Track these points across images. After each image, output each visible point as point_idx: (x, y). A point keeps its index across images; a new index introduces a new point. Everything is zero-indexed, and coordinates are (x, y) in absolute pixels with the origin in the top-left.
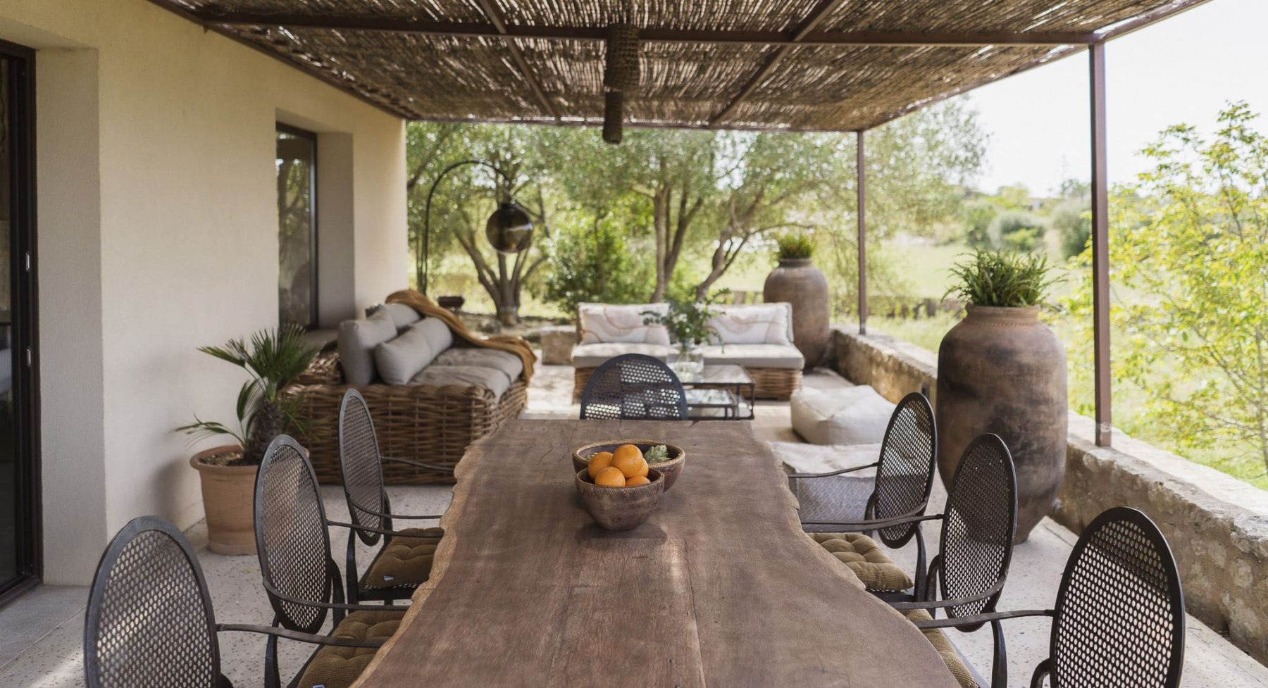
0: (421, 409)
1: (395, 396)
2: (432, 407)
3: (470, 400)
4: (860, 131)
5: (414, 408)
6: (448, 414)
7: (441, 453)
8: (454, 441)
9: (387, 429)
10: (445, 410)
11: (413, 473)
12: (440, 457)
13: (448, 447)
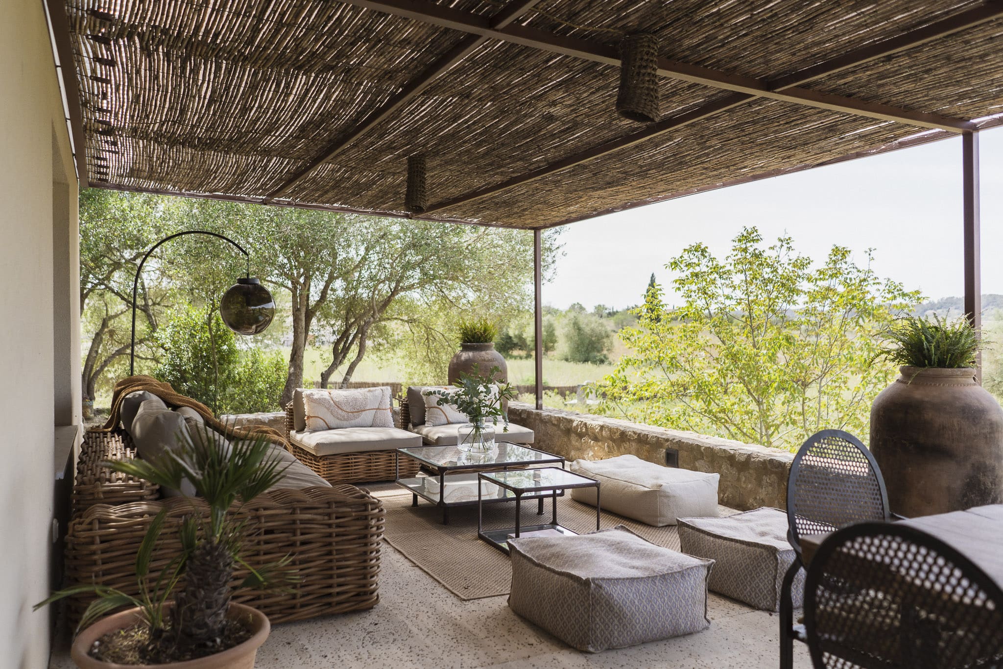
0: (303, 522)
1: (265, 509)
2: (319, 517)
3: (365, 505)
4: (536, 230)
5: (294, 522)
6: (338, 526)
7: (331, 577)
8: (346, 559)
9: (257, 555)
10: (333, 521)
11: (293, 607)
12: (330, 581)
13: (339, 568)
